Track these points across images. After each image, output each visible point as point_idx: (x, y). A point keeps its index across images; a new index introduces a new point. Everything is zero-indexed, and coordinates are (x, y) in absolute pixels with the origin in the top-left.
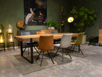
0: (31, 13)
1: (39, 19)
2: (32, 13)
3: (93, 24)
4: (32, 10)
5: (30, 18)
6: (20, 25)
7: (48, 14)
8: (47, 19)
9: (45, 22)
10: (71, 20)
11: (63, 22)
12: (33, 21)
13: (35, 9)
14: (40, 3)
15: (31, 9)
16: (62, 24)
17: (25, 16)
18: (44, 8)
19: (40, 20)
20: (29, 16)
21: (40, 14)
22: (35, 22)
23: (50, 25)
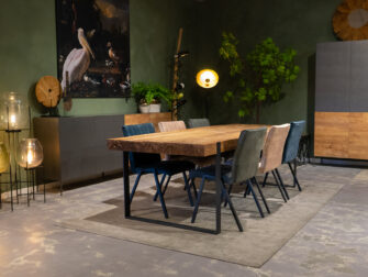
0: (80, 47)
1: (107, 71)
2: (86, 47)
3: (282, 96)
4: (85, 34)
5: (77, 69)
6: (47, 93)
7: (132, 52)
8: (129, 71)
9: (124, 86)
10: (207, 81)
11: (183, 85)
12: (86, 78)
13: (92, 32)
14: (109, 12)
15: (80, 31)
16: (181, 95)
17: (58, 58)
18: (122, 31)
19: (111, 75)
20: (74, 60)
21: (110, 52)
22: (94, 82)
23: (150, 97)
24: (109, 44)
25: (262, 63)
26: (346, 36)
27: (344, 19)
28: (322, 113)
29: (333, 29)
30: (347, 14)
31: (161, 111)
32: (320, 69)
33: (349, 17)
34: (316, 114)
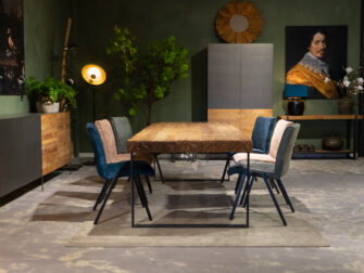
1: (8, 63)
8: (23, 64)
9: (20, 81)
10: (93, 77)
18: (18, 16)
19: (11, 68)
21: (10, 41)
23: (54, 94)
24: (9, 31)
25: (166, 61)
26: (229, 39)
27: (227, 23)
28: (215, 110)
29: (216, 31)
30: (229, 19)
31: (61, 110)
32: (212, 68)
33: (231, 21)
34: (209, 111)
